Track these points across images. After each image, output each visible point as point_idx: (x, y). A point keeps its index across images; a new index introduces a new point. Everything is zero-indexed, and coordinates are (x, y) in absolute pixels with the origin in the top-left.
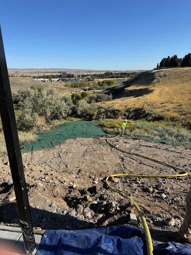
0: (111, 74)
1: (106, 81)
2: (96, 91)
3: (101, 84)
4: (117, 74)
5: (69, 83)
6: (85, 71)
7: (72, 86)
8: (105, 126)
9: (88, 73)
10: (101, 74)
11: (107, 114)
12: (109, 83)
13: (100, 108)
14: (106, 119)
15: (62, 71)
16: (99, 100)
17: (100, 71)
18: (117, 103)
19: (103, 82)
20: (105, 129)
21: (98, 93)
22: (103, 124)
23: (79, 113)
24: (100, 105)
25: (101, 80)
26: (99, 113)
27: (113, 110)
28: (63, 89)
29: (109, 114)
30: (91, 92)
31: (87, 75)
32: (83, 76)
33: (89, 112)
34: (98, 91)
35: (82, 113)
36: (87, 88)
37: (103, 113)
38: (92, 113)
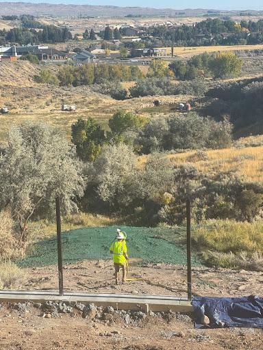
0: (228, 25)
1: (204, 56)
2: (164, 99)
3: (183, 72)
4: (252, 26)
5: (53, 67)
6: (114, 12)
7: (64, 81)
8: (206, 245)
9: (131, 24)
10: (185, 28)
11: (211, 201)
12: (218, 66)
13: (184, 175)
14: (212, 222)
15: (18, 12)
16: (177, 139)
17: (181, 14)
18: (251, 158)
19: (193, 62)
20: (206, 254)
21: (174, 108)
22: (201, 238)
23: (105, 194)
24: (186, 164)
25: (184, 53)
26: (185, 198)
27: (232, 187)
28: (29, 94)
29: (220, 199)
30: (144, 102)
31: (124, 31)
32: (106, 34)
33: (143, 190)
34: (171, 99)
35: (118, 194)
36: (127, 86)
37: (198, 195)
38: (154, 195)
